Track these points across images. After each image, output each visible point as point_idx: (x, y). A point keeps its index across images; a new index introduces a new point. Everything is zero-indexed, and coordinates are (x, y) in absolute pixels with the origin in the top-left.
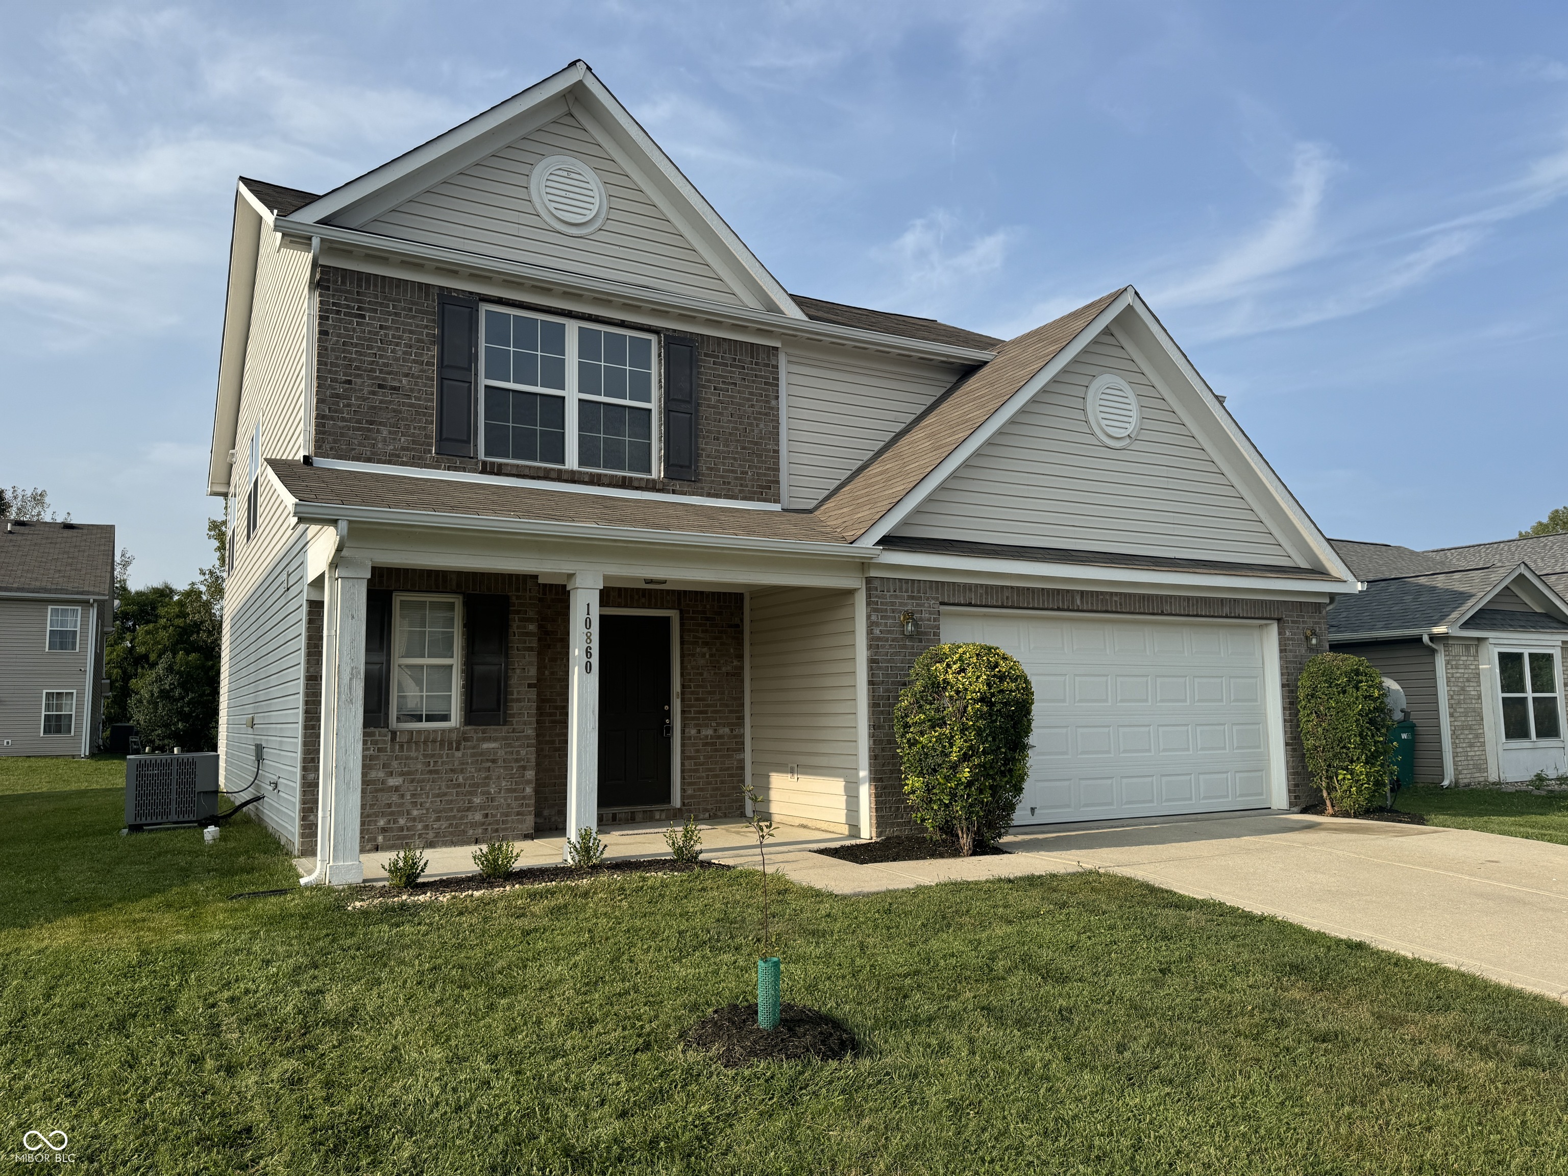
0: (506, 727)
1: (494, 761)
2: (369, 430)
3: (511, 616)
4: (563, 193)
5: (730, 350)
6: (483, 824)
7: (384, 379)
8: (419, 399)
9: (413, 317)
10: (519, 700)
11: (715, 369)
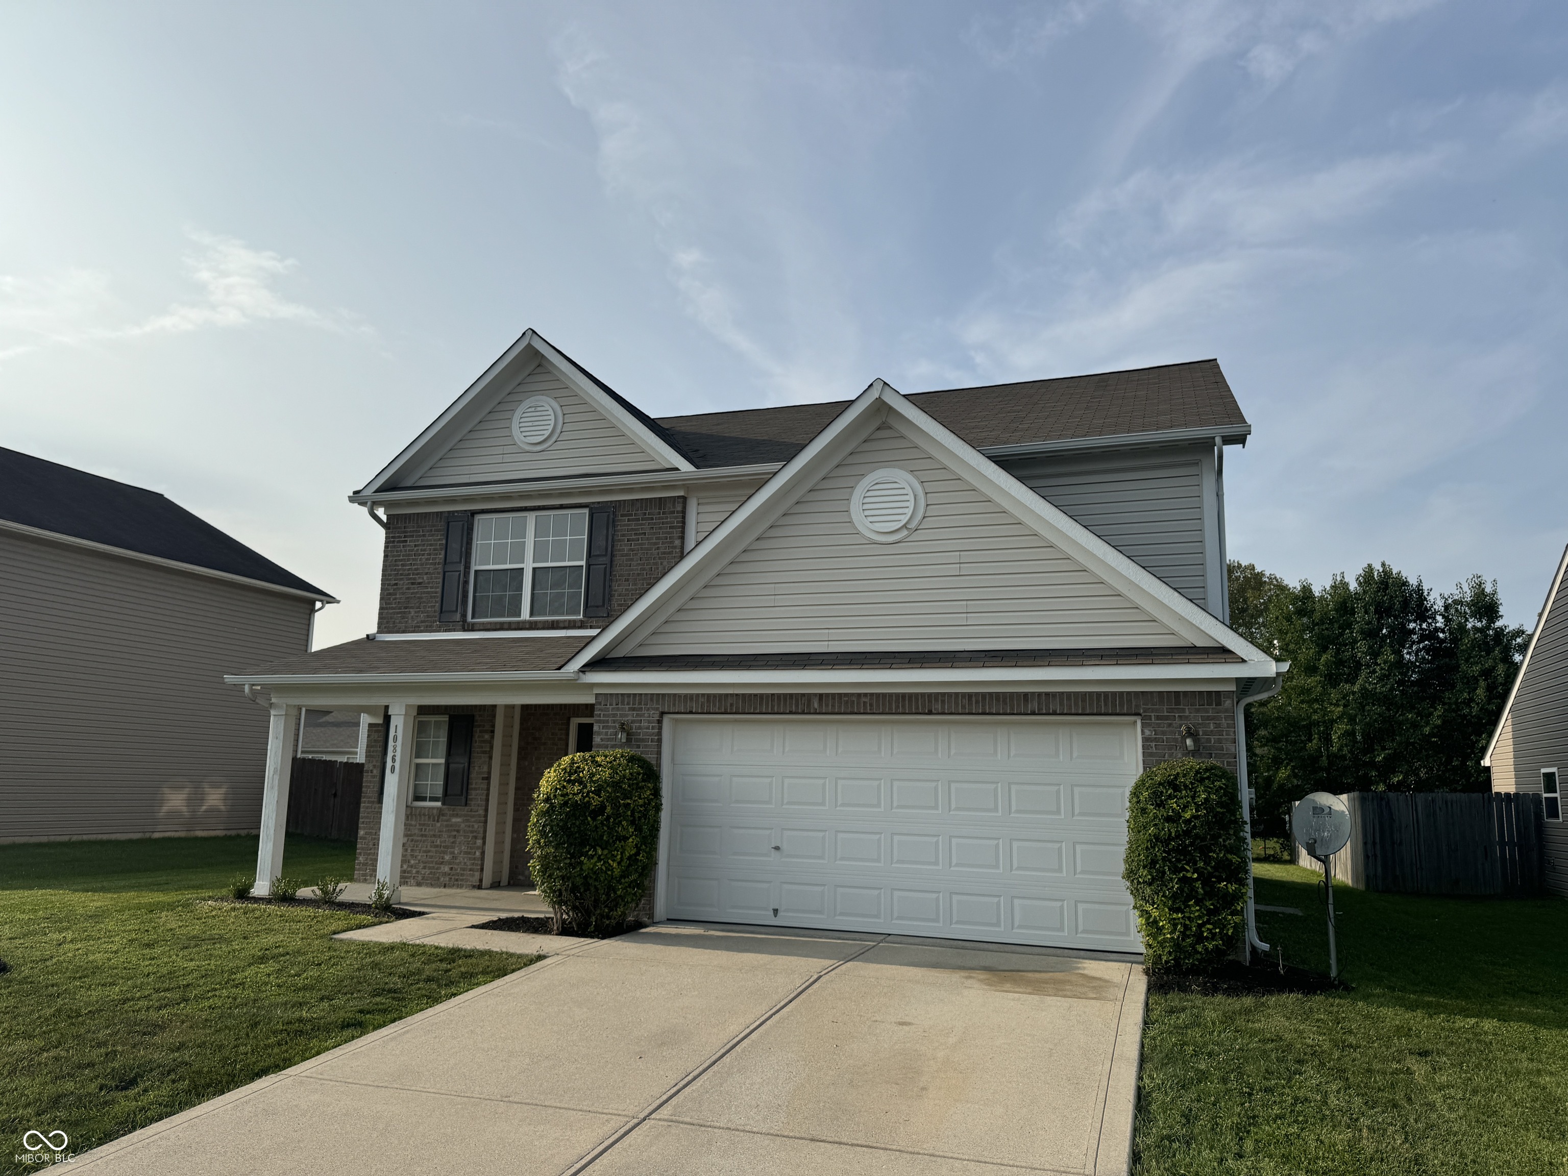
0: (467, 808)
1: (458, 831)
2: (404, 613)
3: (474, 729)
4: (530, 424)
5: (642, 507)
6: (449, 874)
7: (415, 579)
8: (432, 588)
9: (433, 535)
10: (475, 789)
11: (629, 525)
